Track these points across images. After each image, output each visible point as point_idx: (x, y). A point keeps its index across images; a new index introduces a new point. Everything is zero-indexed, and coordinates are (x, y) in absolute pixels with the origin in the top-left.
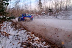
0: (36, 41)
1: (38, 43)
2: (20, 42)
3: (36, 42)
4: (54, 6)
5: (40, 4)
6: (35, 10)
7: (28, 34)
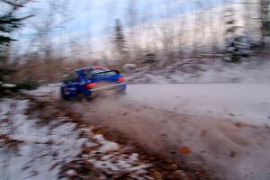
0: (107, 153)
1: (114, 159)
2: (57, 164)
3: (106, 157)
4: (160, 45)
5: (120, 39)
6: (105, 57)
7: (82, 135)
